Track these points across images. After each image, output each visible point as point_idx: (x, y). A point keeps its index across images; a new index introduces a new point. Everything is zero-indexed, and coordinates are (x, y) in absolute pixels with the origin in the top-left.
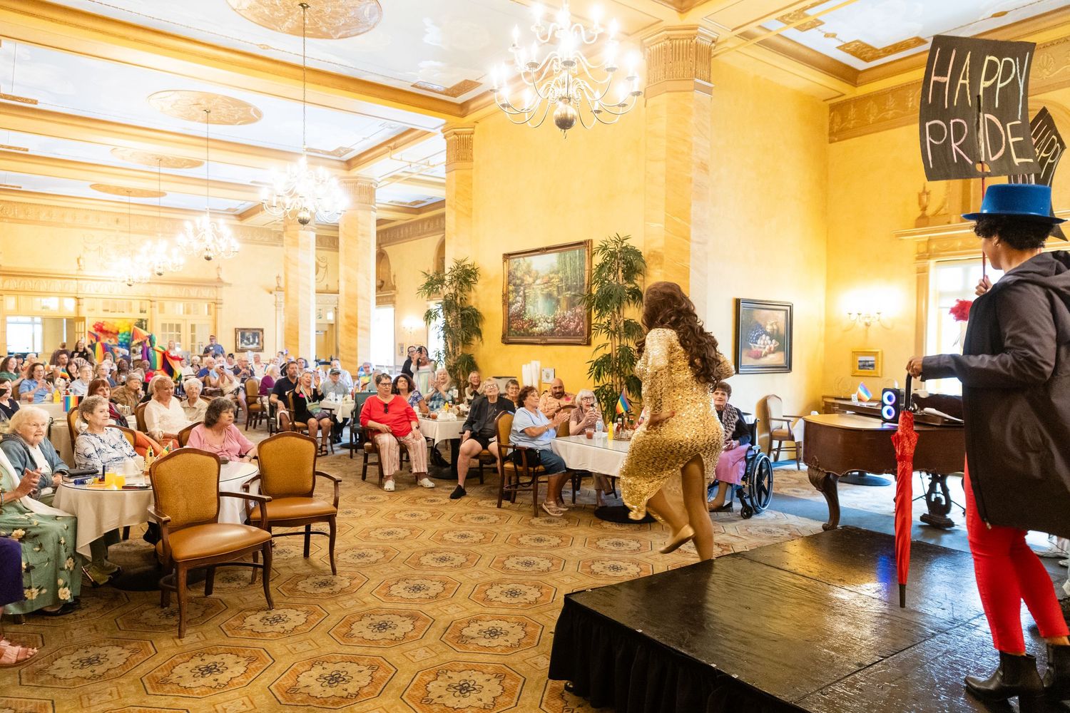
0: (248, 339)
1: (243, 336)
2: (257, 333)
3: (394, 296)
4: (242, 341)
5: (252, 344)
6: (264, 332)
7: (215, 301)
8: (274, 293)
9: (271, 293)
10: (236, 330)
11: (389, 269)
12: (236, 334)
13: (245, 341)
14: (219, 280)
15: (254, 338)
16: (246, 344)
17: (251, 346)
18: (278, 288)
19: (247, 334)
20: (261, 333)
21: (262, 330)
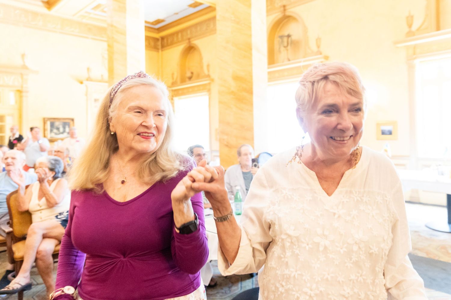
0: (58, 129)
1: (52, 125)
2: (67, 123)
3: (210, 84)
4: (51, 131)
5: (62, 133)
6: (75, 121)
7: (20, 89)
8: (85, 82)
9: (82, 83)
10: (45, 121)
11: (201, 59)
12: (45, 123)
13: (55, 131)
14: (25, 67)
15: (64, 128)
16: (56, 134)
17: (61, 136)
18: (89, 79)
19: (57, 124)
20: (71, 122)
21: (73, 120)
